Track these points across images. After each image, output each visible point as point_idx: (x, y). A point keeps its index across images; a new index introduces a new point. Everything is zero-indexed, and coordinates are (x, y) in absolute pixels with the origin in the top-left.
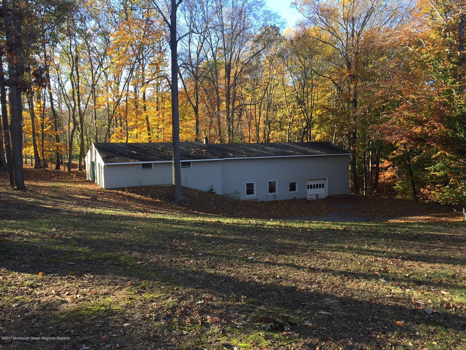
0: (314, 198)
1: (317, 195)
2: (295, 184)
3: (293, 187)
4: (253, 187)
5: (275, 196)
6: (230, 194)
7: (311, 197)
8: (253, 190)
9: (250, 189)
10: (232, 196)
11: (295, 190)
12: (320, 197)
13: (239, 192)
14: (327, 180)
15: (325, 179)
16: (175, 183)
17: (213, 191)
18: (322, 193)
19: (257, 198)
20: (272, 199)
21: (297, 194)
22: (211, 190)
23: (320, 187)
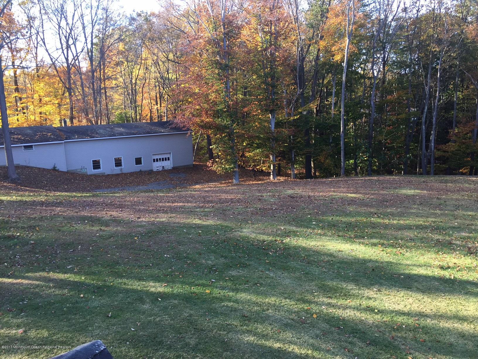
0: (161, 169)
1: (163, 167)
2: (140, 158)
3: (138, 161)
4: (99, 163)
5: (121, 170)
6: (77, 170)
7: (158, 168)
8: (99, 165)
9: (96, 165)
10: (79, 171)
11: (141, 164)
12: (166, 168)
13: (85, 167)
14: (171, 154)
15: (170, 153)
16: (8, 165)
17: (57, 169)
18: (168, 165)
19: (104, 172)
20: (119, 172)
21: (143, 167)
22: (55, 167)
23: (166, 160)
